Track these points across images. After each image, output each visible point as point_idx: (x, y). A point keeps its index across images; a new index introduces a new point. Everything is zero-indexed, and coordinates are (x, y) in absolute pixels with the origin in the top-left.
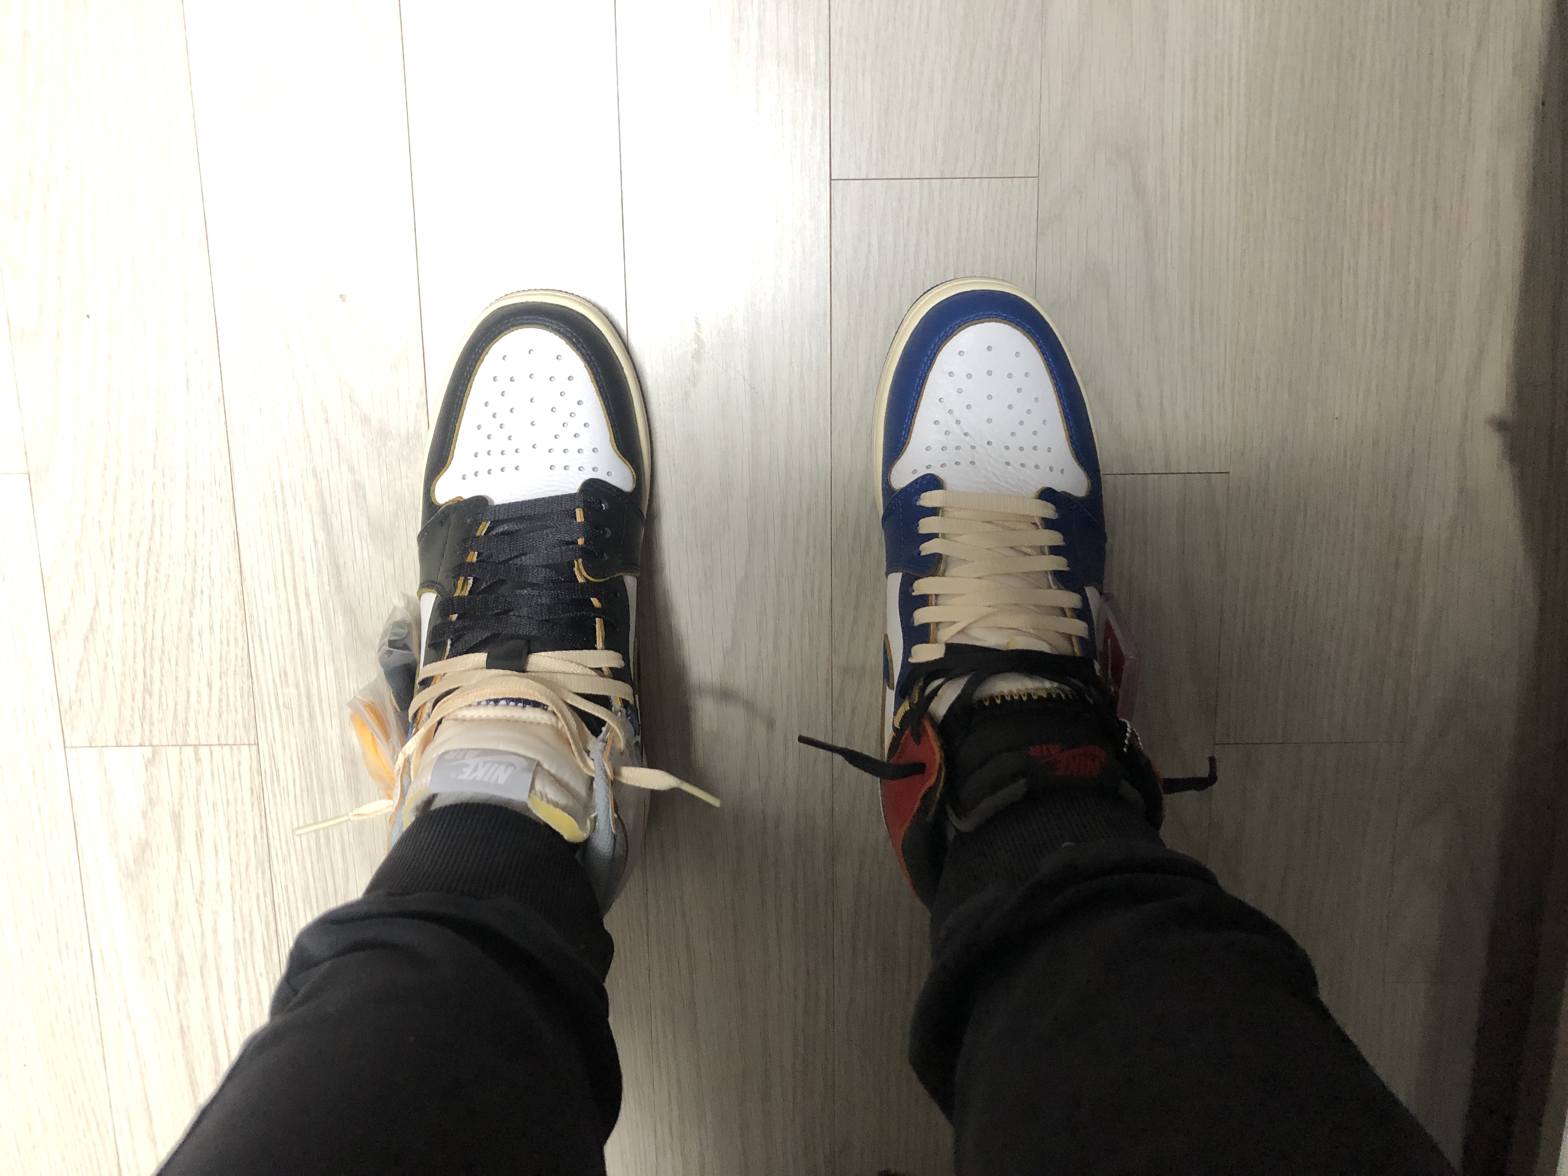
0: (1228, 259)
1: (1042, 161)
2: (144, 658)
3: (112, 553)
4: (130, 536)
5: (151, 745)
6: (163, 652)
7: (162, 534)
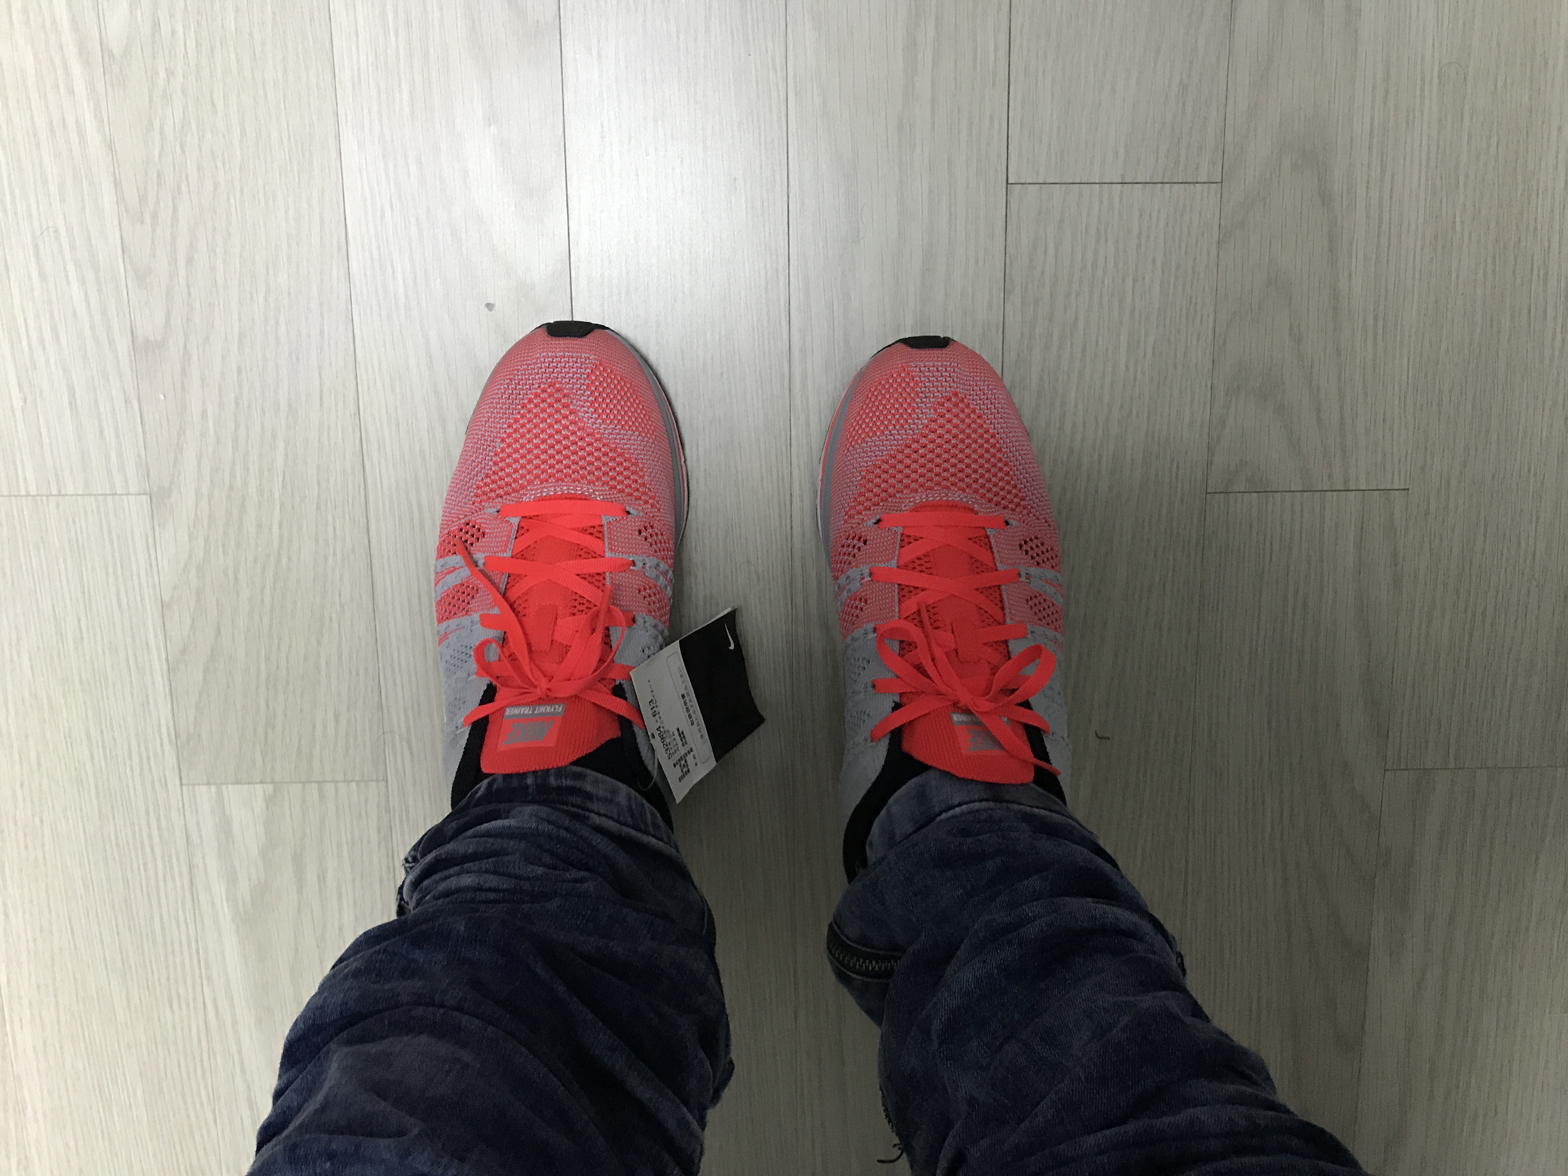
0: (1414, 269)
1: (1226, 166)
2: (268, 689)
3: (236, 579)
4: (255, 561)
5: (272, 782)
6: (288, 683)
7: (289, 558)
